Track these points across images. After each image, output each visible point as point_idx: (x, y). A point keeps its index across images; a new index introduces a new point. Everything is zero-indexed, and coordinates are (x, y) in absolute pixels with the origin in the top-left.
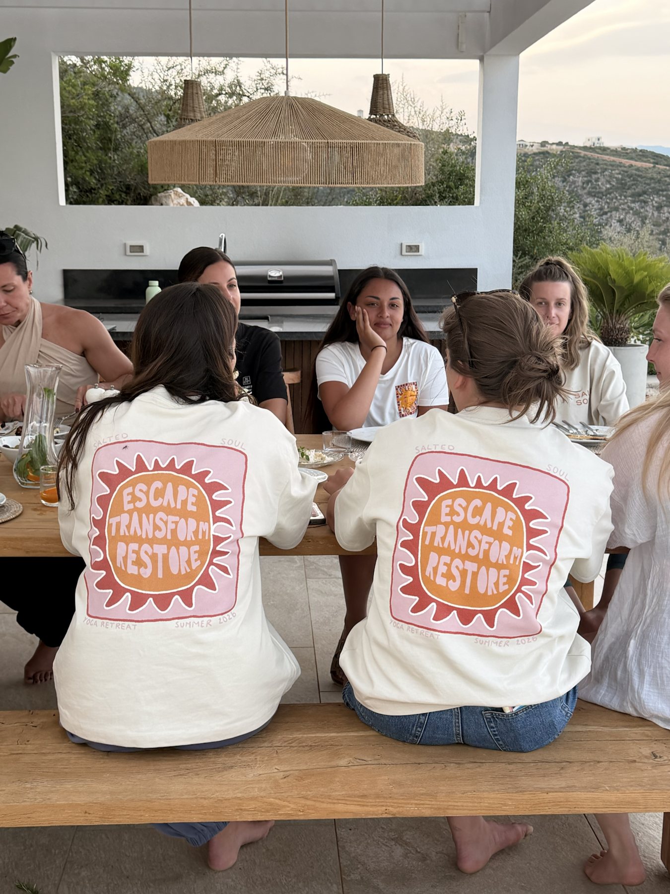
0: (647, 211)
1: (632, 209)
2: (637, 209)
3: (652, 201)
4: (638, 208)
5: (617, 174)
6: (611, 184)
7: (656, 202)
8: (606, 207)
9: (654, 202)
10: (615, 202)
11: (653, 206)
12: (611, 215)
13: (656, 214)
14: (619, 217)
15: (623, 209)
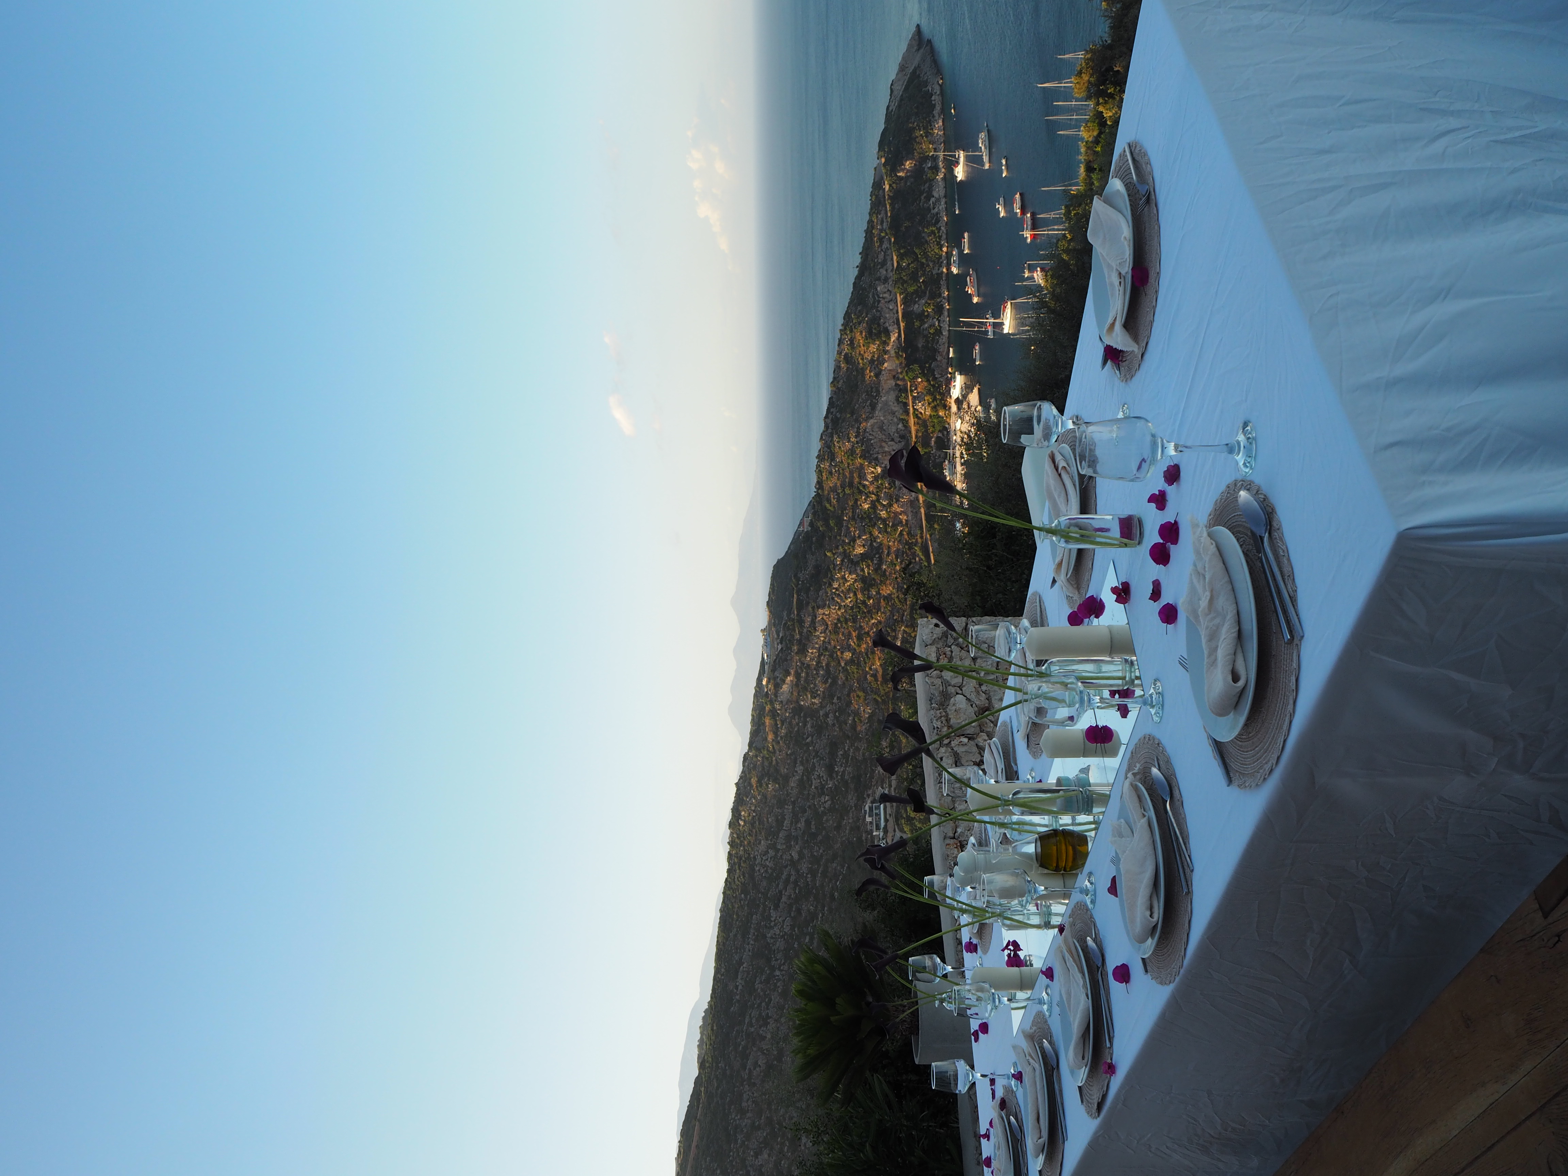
0: (746, 1125)
1: (743, 1142)
2: (744, 1137)
3: (735, 1120)
4: (742, 1136)
5: (706, 1162)
6: (716, 1169)
7: (737, 1116)
8: (741, 1172)
9: (736, 1118)
10: (736, 1162)
11: (741, 1118)
12: (750, 1166)
13: (749, 1115)
14: (752, 1156)
15: (744, 1152)
